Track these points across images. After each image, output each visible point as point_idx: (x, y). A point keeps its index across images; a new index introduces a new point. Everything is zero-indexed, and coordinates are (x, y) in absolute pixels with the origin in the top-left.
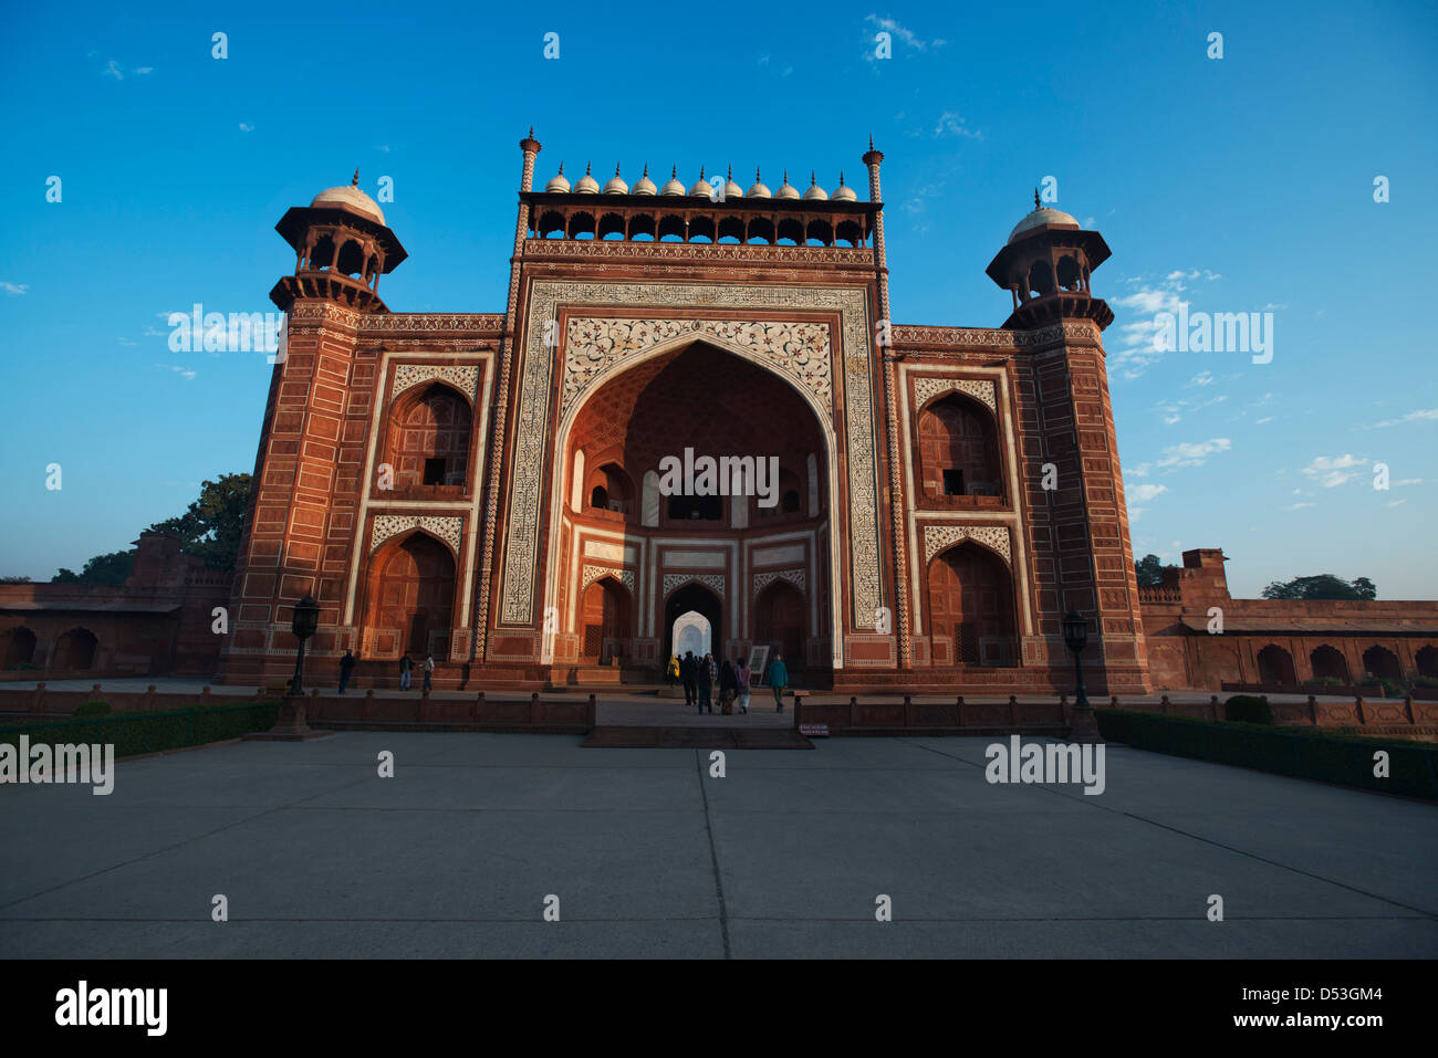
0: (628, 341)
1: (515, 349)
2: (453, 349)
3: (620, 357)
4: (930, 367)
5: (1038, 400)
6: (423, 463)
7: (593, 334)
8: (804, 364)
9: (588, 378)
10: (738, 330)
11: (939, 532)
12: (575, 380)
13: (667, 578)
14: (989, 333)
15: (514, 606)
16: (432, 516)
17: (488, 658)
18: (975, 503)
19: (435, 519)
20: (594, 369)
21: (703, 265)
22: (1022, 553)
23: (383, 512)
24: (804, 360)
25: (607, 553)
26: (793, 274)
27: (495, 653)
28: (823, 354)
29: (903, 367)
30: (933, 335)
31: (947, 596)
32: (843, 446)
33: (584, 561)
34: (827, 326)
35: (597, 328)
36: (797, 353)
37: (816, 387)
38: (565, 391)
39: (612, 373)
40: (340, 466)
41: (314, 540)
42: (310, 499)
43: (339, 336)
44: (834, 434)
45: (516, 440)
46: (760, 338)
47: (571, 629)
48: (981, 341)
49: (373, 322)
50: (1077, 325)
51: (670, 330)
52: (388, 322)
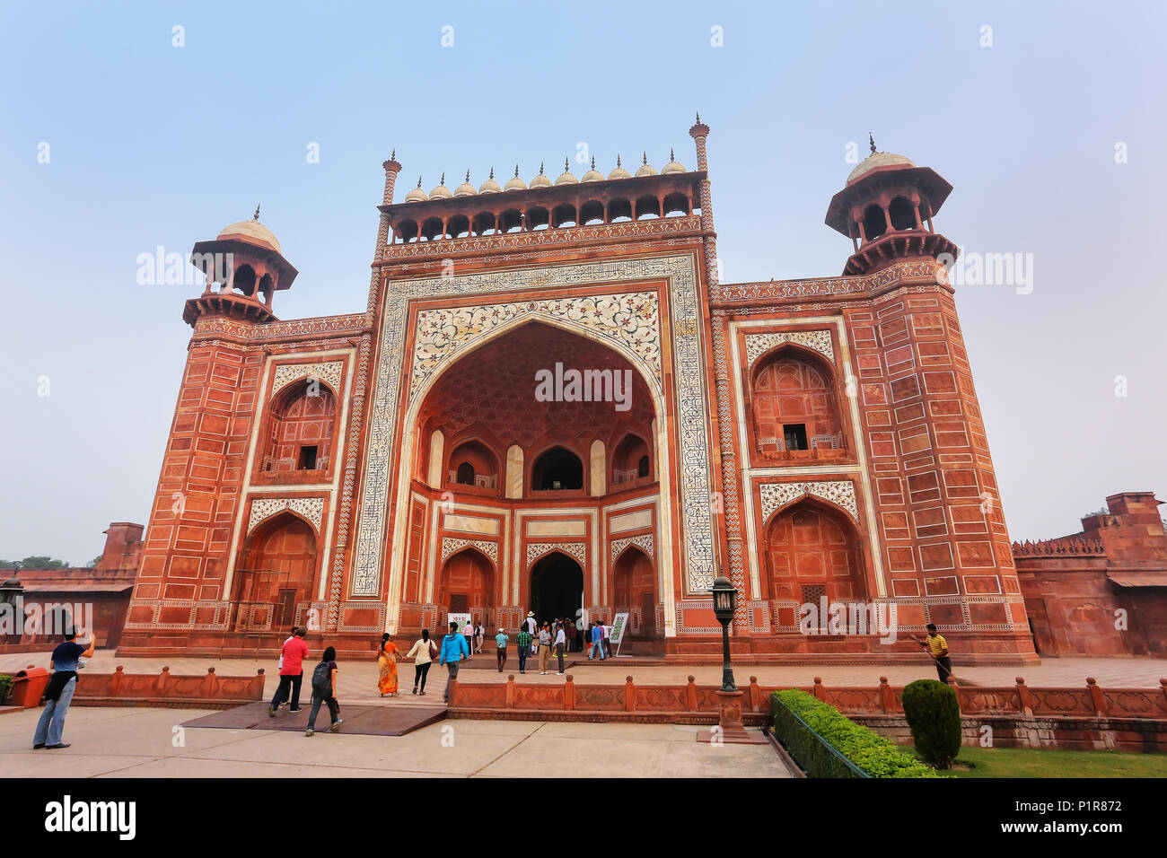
0: (470, 326)
1: (373, 343)
2: (322, 348)
3: (463, 342)
4: (761, 323)
5: (880, 345)
6: (298, 451)
7: (439, 322)
8: (632, 333)
9: (434, 363)
10: (570, 306)
11: (776, 490)
12: (422, 367)
13: (531, 547)
14: (822, 282)
15: (363, 579)
16: (300, 498)
17: (339, 630)
18: (815, 456)
19: (301, 501)
20: (439, 355)
21: (537, 250)
22: (870, 508)
23: (260, 496)
24: (634, 328)
25: (468, 526)
26: (621, 249)
27: (345, 624)
28: (651, 320)
29: (733, 326)
30: (762, 290)
31: (792, 558)
32: (672, 410)
33: (443, 534)
34: (655, 294)
35: (443, 317)
36: (626, 322)
37: (645, 353)
38: (414, 377)
39: (455, 357)
40: (228, 458)
41: (202, 524)
42: (200, 488)
43: (230, 346)
44: (663, 398)
45: (370, 424)
46: (590, 313)
47: (429, 599)
48: (815, 290)
49: (260, 331)
50: (915, 264)
51: (507, 313)
52: (271, 330)
